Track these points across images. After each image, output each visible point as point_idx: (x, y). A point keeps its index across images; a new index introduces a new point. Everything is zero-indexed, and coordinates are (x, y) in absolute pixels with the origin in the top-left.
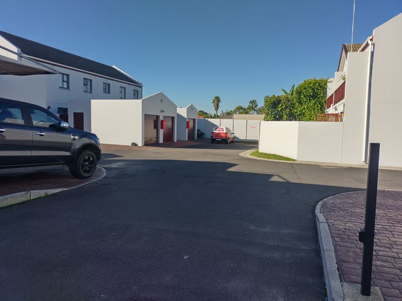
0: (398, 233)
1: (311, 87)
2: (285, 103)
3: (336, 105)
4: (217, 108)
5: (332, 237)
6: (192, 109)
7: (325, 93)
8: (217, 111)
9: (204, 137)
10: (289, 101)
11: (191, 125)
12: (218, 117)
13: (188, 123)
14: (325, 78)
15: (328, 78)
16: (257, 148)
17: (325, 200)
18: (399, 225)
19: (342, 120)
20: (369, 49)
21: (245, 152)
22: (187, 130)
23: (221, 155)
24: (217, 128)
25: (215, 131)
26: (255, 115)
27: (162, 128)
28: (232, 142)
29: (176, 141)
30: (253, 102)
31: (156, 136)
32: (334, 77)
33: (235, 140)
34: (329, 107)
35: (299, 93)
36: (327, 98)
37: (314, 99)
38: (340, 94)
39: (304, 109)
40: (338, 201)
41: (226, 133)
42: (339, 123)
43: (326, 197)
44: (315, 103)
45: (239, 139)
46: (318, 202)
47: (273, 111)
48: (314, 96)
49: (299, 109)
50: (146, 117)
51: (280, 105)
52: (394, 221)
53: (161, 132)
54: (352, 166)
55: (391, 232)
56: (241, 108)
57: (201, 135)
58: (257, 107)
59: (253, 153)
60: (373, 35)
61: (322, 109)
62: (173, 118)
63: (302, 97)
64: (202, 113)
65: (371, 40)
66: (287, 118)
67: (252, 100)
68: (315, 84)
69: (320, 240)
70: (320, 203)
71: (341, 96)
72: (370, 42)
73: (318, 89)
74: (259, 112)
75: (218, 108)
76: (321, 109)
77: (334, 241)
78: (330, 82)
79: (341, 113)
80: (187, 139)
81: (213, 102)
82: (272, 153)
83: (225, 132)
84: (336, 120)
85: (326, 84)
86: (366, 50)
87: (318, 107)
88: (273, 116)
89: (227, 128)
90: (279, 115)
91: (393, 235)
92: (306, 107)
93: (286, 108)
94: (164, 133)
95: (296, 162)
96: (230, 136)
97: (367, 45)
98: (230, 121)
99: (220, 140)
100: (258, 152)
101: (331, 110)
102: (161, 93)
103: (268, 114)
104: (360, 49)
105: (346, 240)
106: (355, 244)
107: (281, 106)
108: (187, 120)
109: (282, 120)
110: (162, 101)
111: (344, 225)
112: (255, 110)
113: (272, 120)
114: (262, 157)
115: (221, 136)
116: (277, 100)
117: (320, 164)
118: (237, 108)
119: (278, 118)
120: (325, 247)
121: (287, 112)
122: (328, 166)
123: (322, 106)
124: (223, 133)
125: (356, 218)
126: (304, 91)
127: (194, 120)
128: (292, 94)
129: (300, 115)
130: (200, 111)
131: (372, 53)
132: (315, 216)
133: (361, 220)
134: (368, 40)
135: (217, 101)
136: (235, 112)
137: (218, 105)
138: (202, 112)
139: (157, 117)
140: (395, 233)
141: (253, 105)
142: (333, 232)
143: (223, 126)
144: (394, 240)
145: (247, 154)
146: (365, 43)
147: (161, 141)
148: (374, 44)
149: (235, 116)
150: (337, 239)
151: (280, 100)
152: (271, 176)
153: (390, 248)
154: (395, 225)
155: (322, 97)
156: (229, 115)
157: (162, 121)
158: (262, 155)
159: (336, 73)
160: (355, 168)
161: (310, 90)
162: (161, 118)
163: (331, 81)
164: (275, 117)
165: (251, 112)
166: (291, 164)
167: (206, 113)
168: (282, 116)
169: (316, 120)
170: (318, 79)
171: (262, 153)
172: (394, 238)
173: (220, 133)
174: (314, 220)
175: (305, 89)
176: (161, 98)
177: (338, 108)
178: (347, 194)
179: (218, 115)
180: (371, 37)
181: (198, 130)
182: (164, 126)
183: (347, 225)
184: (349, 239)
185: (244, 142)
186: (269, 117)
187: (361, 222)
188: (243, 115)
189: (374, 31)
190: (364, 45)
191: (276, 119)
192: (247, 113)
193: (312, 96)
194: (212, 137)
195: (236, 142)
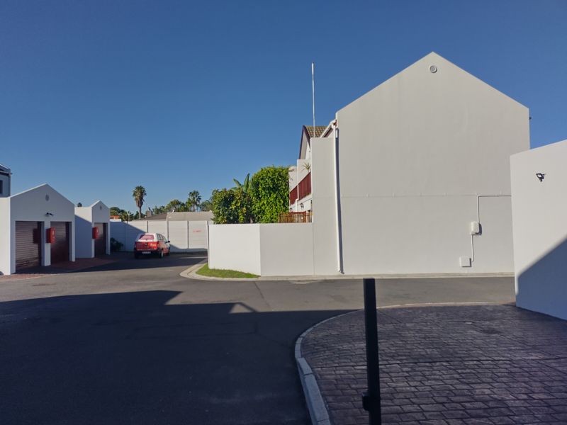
0: (396, 375)
1: (269, 177)
2: (240, 199)
3: (302, 201)
4: (140, 202)
5: (323, 396)
6: (101, 208)
7: (287, 185)
8: (140, 207)
9: (122, 249)
10: (245, 197)
11: (100, 231)
12: (143, 217)
13: (94, 230)
14: (285, 166)
15: (290, 166)
16: (206, 260)
17: (304, 334)
18: (394, 362)
19: (310, 221)
20: (333, 135)
21: (189, 270)
22: (93, 241)
23: (152, 278)
24: (142, 234)
25: (140, 241)
26: (199, 213)
27: (49, 241)
28: (167, 254)
29: (73, 260)
30: (194, 194)
31: (37, 256)
32: (296, 165)
33: (171, 251)
34: (293, 202)
35: (256, 185)
36: (290, 191)
37: (275, 193)
38: (305, 187)
39: (264, 204)
40: (320, 335)
41: (158, 243)
42: (307, 224)
43: (304, 331)
44: (276, 197)
45: (177, 248)
46: (296, 340)
47: (226, 210)
48: (275, 188)
49: (258, 205)
50: (19, 226)
51: (234, 202)
52: (388, 356)
53: (47, 248)
54: (328, 278)
55: (388, 373)
56: (178, 203)
57: (116, 246)
58: (201, 202)
59: (200, 270)
60: (337, 118)
61: (285, 205)
62: (68, 224)
63: (260, 189)
64: (117, 212)
65: (335, 124)
66: (244, 220)
67: (192, 191)
68: (274, 174)
69: (308, 402)
70: (299, 341)
71: (306, 189)
72: (333, 127)
73: (278, 180)
74: (204, 207)
75: (142, 203)
76: (283, 204)
77: (327, 402)
78: (291, 171)
79: (309, 211)
80: (93, 256)
81: (134, 195)
82: (227, 268)
83: (155, 240)
84: (304, 221)
85: (287, 173)
86: (330, 136)
87: (280, 202)
88: (225, 217)
89: (159, 235)
90: (234, 215)
91: (391, 377)
92: (265, 203)
93: (242, 206)
94: (52, 250)
95: (260, 279)
96: (163, 246)
97: (331, 130)
98: (164, 223)
99: (149, 253)
100: (207, 267)
101: (296, 207)
102: (47, 185)
103: (218, 215)
104: (323, 134)
105: (340, 398)
106: (352, 402)
107: (236, 204)
108: (93, 226)
109: (238, 222)
110: (47, 198)
111: (333, 372)
112: (198, 206)
113: (225, 223)
114: (214, 276)
115: (150, 247)
116: (230, 194)
117: (290, 279)
118: (172, 202)
119: (233, 219)
120: (318, 415)
121: (244, 212)
122: (299, 281)
123: (285, 201)
124: (153, 243)
125: (345, 358)
126: (261, 182)
127: (105, 225)
128: (247, 186)
129: (259, 213)
130: (112, 209)
131: (337, 139)
132: (295, 363)
133: (352, 362)
134: (331, 123)
135: (140, 194)
136: (169, 209)
137: (141, 199)
138: (115, 209)
139: (40, 224)
140: (392, 374)
141: (194, 198)
142: (323, 387)
143: (152, 232)
144: (394, 385)
145: (191, 272)
146: (328, 127)
147: (47, 261)
148: (337, 129)
149: (170, 215)
150: (330, 399)
151: (233, 196)
152: (231, 305)
153: (391, 399)
154: (391, 362)
155: (284, 190)
156: (159, 213)
157: (49, 231)
158: (214, 273)
159: (298, 160)
160: (330, 280)
161: (270, 181)
162: (47, 225)
163: (293, 170)
164: (228, 218)
165: (192, 209)
166: (254, 282)
167: (123, 211)
168: (238, 217)
169: (280, 222)
170: (277, 167)
171: (214, 270)
172: (393, 382)
173: (147, 243)
174: (295, 370)
175: (262, 179)
176: (47, 194)
177: (305, 204)
178: (329, 322)
179: (142, 214)
180: (334, 121)
181: (112, 240)
182: (53, 238)
183: (337, 372)
184: (343, 395)
185: (186, 253)
186: (220, 219)
187: (352, 364)
188: (181, 213)
189: (337, 114)
190: (327, 129)
191: (230, 221)
192: (186, 210)
193: (272, 189)
194: (135, 249)
195: (174, 253)
